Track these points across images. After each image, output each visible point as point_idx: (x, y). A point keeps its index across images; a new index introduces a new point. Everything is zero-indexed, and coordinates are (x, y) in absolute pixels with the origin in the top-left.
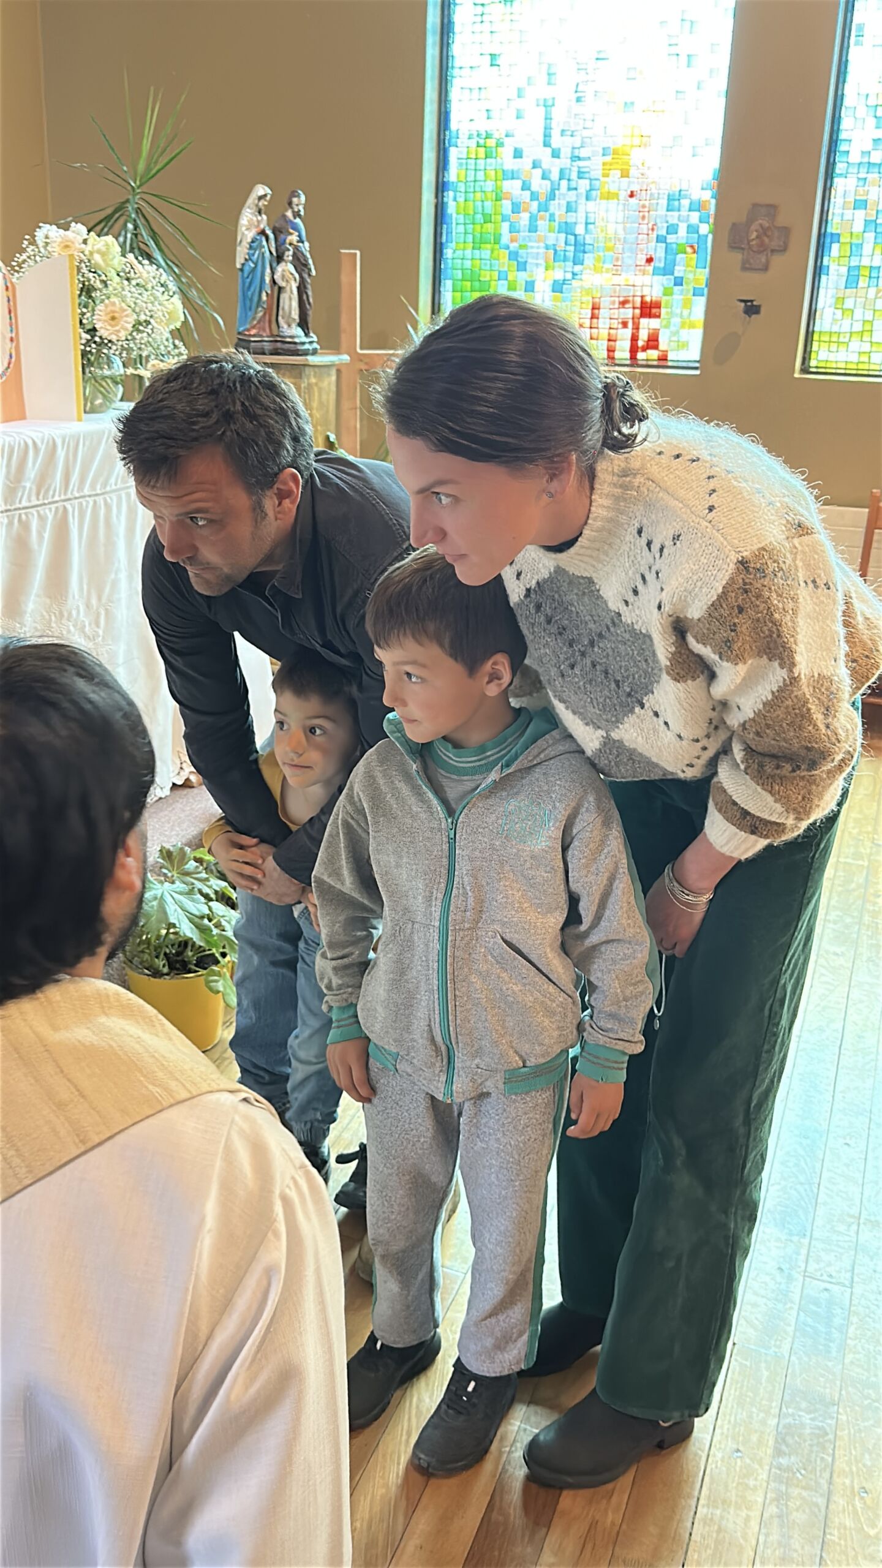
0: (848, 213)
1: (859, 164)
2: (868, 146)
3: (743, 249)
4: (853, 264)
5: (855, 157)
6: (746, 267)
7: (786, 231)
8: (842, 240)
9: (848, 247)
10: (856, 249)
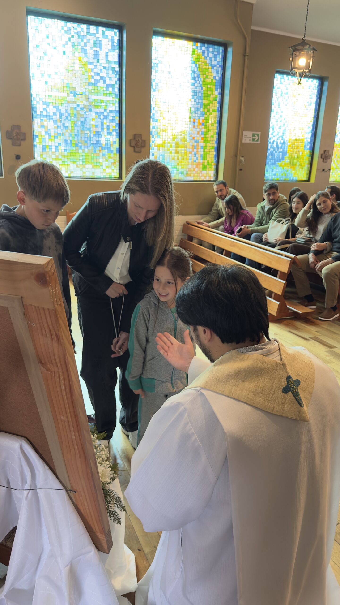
0: (40, 130)
1: (40, 115)
2: (42, 110)
3: (12, 139)
4: (43, 144)
5: (38, 113)
6: (14, 144)
7: (24, 134)
8: (39, 137)
9: (41, 139)
10: (43, 140)
